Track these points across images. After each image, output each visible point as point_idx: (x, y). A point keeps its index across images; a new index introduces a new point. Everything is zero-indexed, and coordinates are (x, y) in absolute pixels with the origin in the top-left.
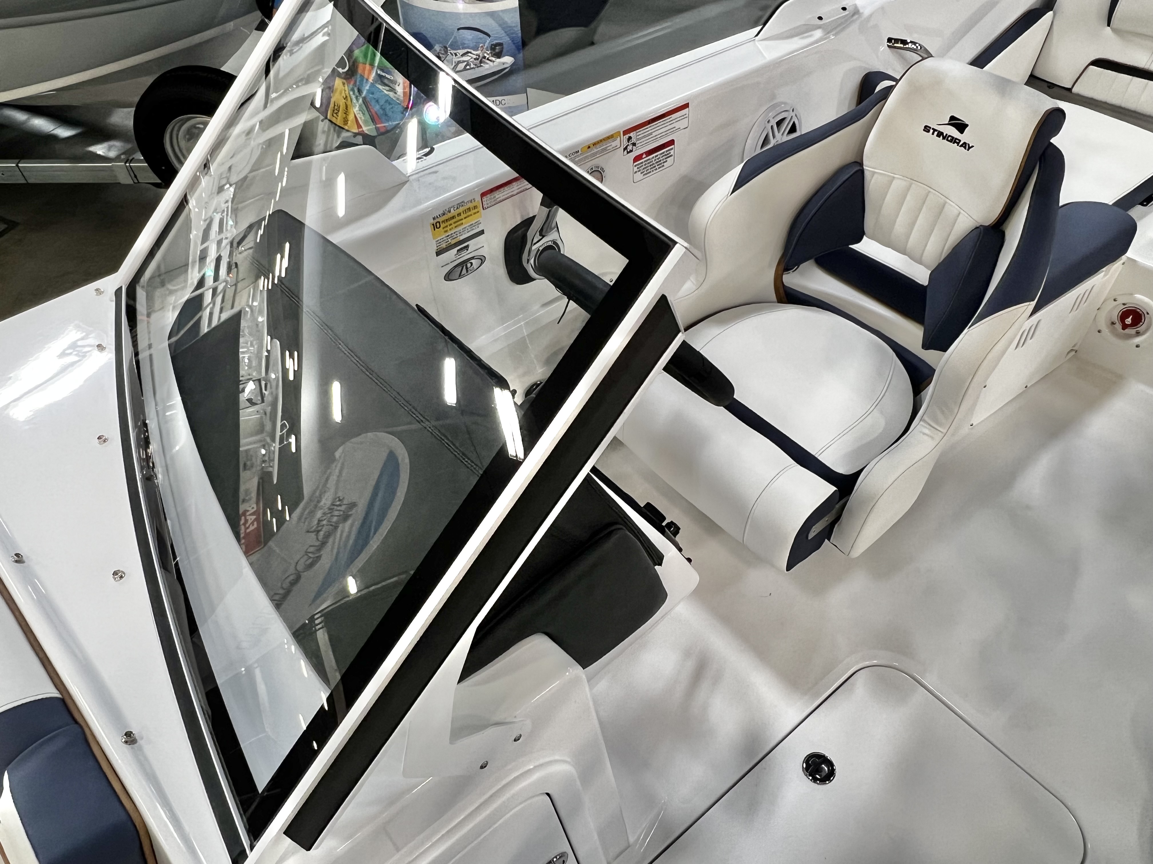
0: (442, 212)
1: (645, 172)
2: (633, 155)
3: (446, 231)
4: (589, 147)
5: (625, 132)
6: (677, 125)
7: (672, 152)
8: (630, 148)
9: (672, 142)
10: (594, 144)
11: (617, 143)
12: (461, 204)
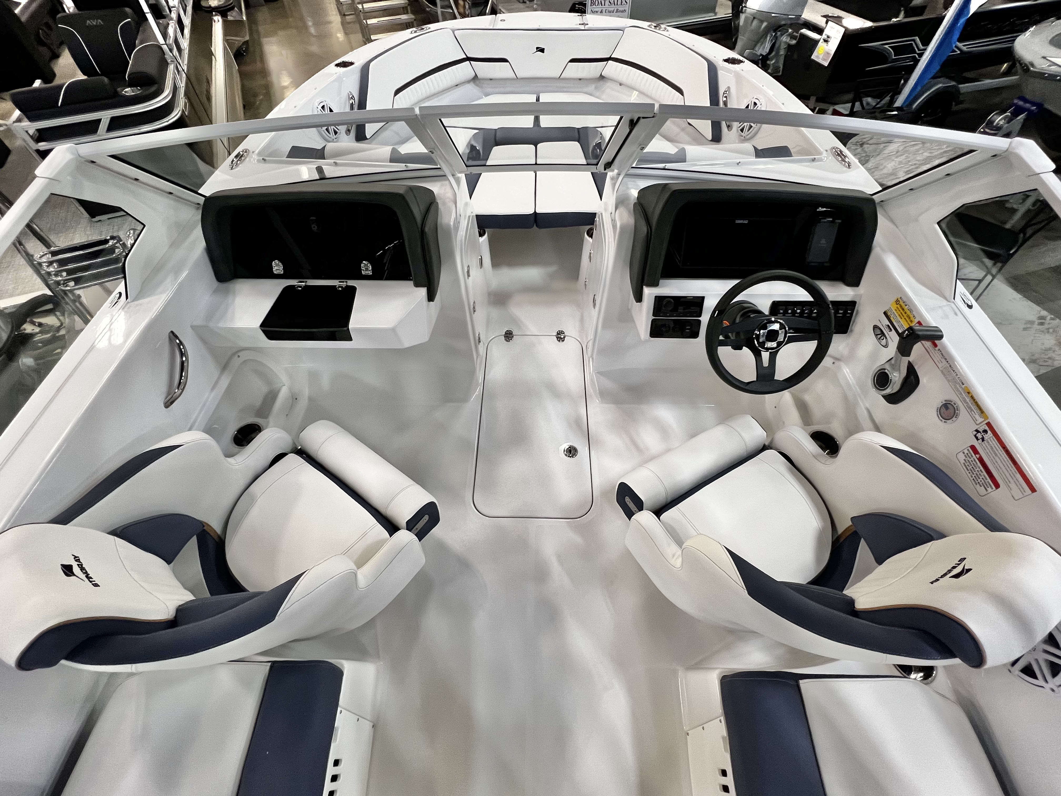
0: (905, 300)
1: (966, 464)
2: (977, 444)
3: (896, 310)
4: (969, 393)
5: (989, 424)
6: (1013, 485)
7: (989, 490)
8: (979, 436)
9: (997, 486)
10: (972, 397)
11: (980, 420)
12: (911, 311)
